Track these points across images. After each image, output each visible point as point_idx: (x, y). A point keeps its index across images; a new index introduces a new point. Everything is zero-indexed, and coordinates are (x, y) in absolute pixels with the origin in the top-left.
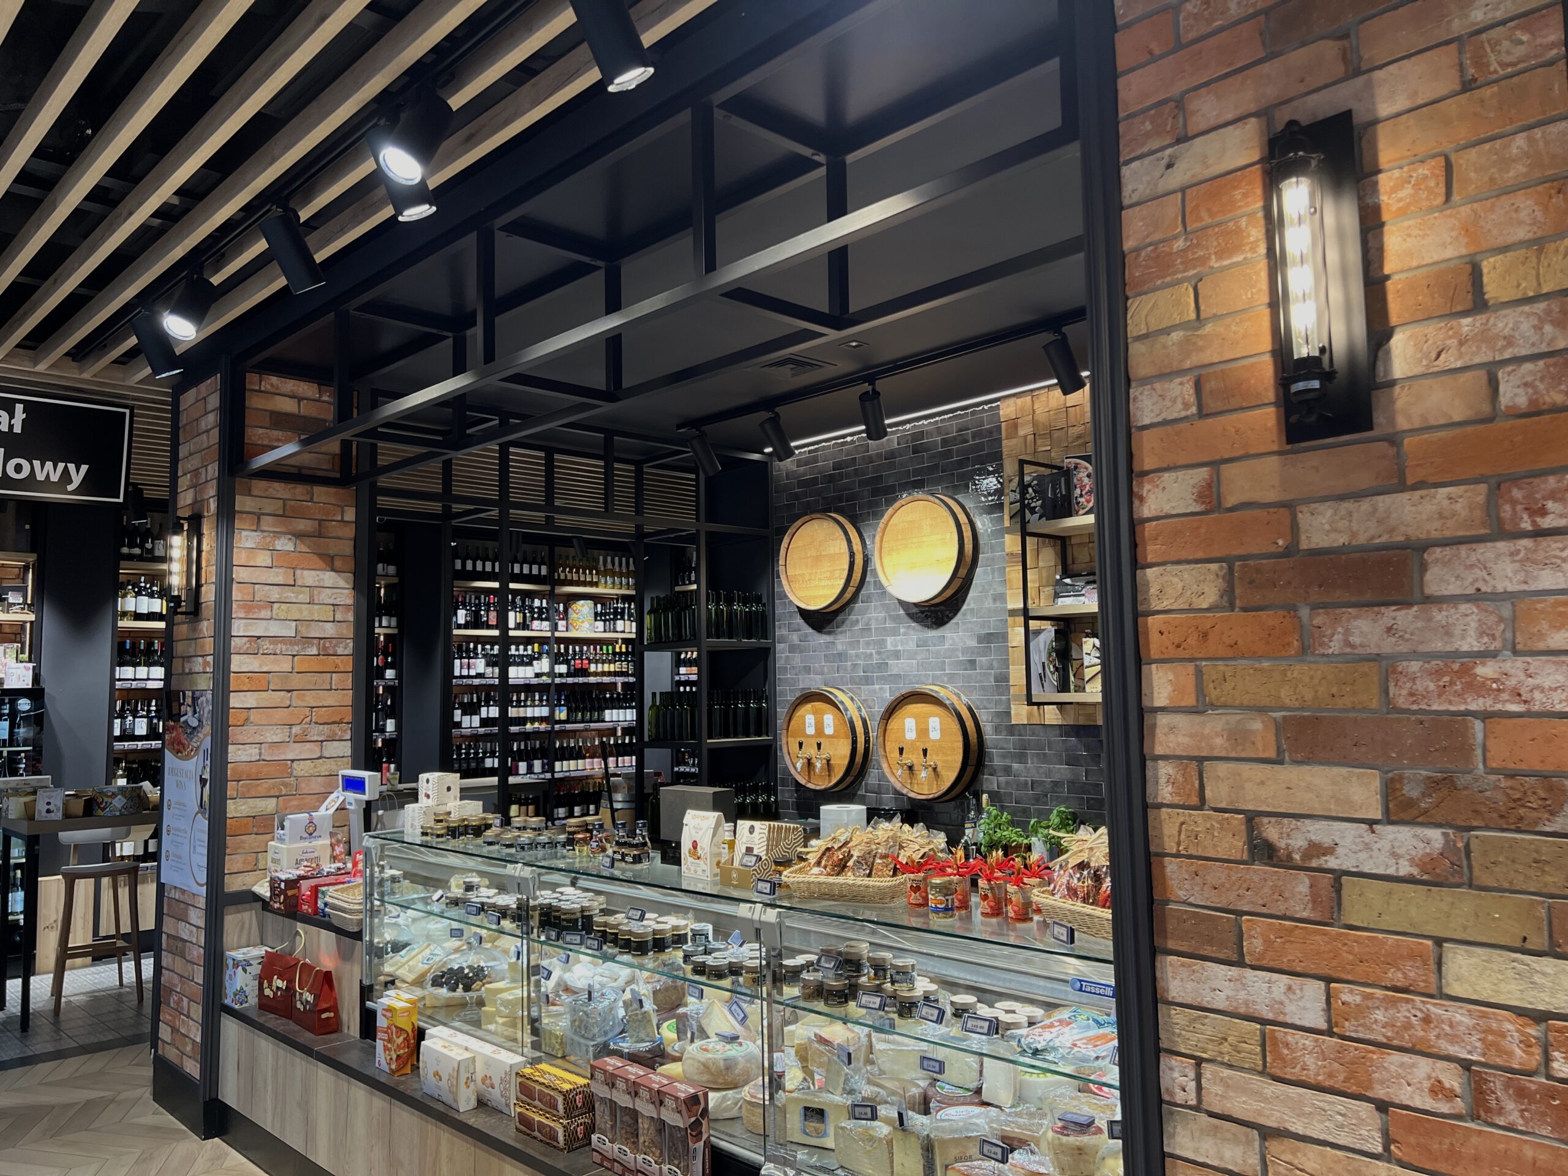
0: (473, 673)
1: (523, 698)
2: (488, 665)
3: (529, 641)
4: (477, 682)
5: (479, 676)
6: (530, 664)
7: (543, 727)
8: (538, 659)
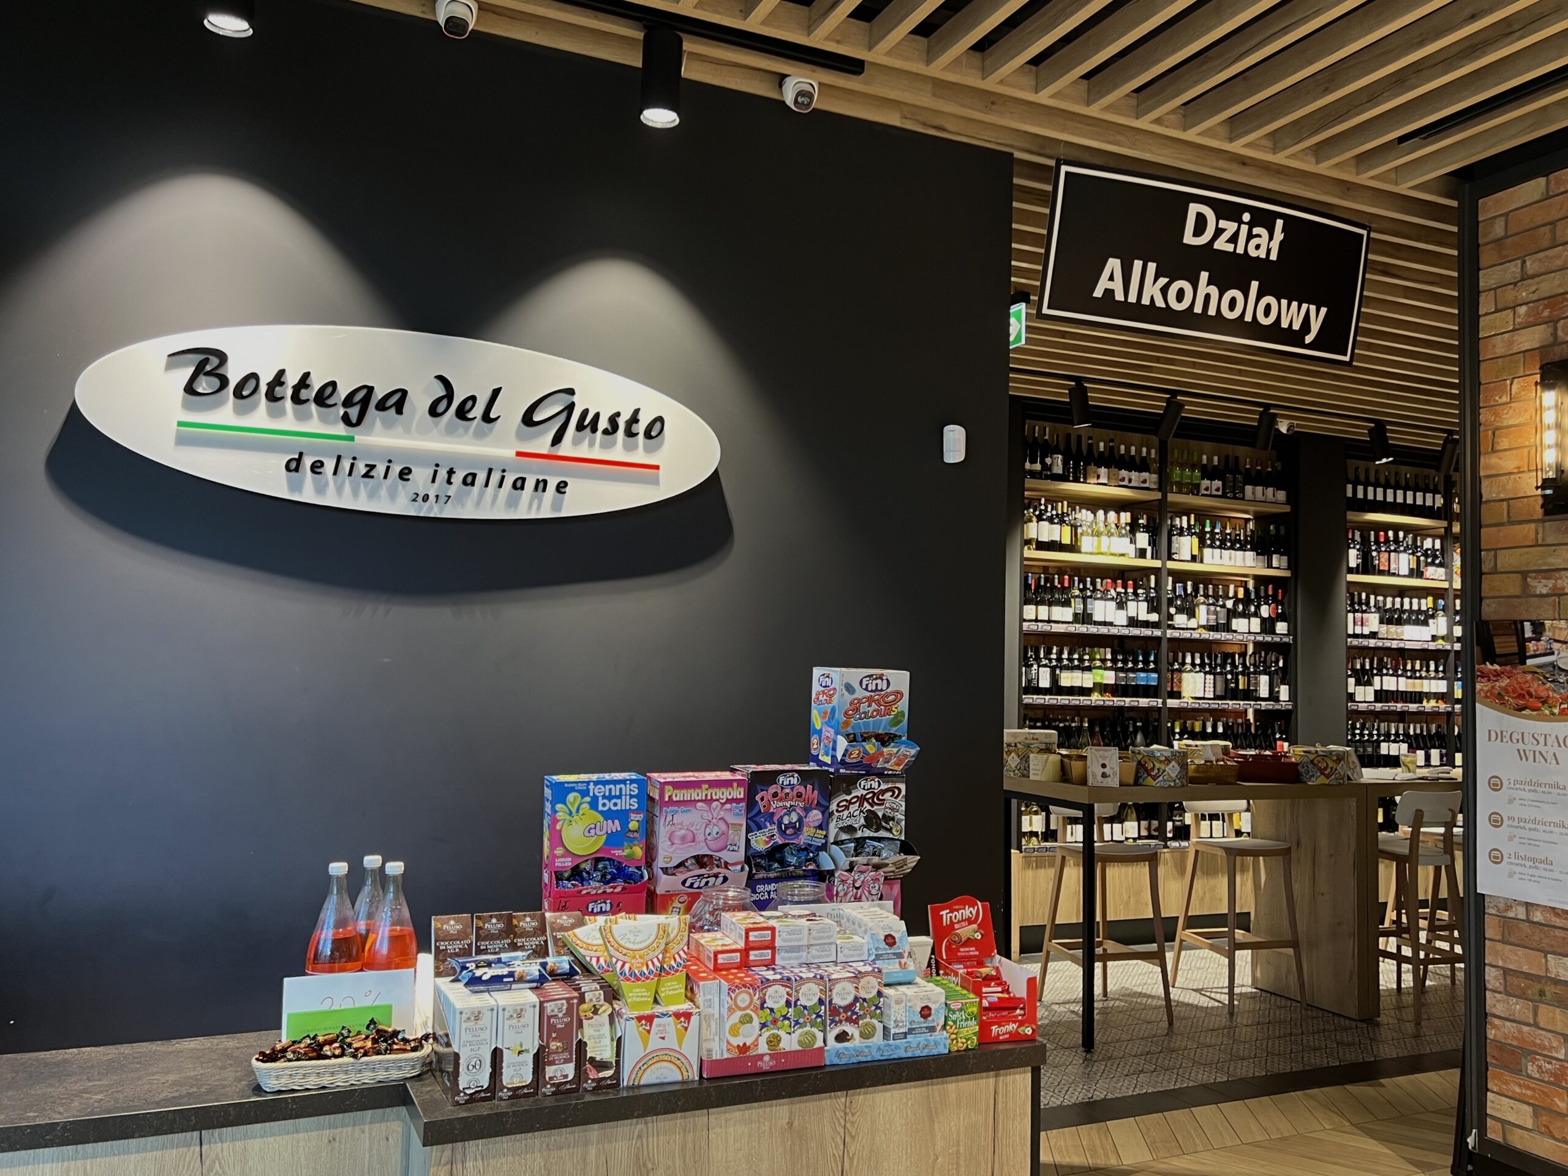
0: (1366, 632)
1: (1418, 667)
2: (1381, 622)
3: (1421, 593)
4: (1372, 643)
5: (1373, 635)
6: (1425, 623)
7: (1443, 707)
8: (1433, 616)
